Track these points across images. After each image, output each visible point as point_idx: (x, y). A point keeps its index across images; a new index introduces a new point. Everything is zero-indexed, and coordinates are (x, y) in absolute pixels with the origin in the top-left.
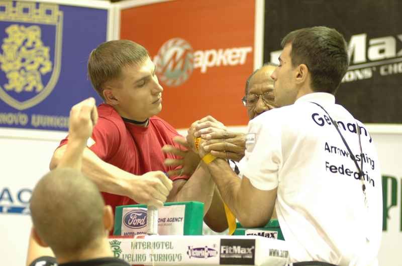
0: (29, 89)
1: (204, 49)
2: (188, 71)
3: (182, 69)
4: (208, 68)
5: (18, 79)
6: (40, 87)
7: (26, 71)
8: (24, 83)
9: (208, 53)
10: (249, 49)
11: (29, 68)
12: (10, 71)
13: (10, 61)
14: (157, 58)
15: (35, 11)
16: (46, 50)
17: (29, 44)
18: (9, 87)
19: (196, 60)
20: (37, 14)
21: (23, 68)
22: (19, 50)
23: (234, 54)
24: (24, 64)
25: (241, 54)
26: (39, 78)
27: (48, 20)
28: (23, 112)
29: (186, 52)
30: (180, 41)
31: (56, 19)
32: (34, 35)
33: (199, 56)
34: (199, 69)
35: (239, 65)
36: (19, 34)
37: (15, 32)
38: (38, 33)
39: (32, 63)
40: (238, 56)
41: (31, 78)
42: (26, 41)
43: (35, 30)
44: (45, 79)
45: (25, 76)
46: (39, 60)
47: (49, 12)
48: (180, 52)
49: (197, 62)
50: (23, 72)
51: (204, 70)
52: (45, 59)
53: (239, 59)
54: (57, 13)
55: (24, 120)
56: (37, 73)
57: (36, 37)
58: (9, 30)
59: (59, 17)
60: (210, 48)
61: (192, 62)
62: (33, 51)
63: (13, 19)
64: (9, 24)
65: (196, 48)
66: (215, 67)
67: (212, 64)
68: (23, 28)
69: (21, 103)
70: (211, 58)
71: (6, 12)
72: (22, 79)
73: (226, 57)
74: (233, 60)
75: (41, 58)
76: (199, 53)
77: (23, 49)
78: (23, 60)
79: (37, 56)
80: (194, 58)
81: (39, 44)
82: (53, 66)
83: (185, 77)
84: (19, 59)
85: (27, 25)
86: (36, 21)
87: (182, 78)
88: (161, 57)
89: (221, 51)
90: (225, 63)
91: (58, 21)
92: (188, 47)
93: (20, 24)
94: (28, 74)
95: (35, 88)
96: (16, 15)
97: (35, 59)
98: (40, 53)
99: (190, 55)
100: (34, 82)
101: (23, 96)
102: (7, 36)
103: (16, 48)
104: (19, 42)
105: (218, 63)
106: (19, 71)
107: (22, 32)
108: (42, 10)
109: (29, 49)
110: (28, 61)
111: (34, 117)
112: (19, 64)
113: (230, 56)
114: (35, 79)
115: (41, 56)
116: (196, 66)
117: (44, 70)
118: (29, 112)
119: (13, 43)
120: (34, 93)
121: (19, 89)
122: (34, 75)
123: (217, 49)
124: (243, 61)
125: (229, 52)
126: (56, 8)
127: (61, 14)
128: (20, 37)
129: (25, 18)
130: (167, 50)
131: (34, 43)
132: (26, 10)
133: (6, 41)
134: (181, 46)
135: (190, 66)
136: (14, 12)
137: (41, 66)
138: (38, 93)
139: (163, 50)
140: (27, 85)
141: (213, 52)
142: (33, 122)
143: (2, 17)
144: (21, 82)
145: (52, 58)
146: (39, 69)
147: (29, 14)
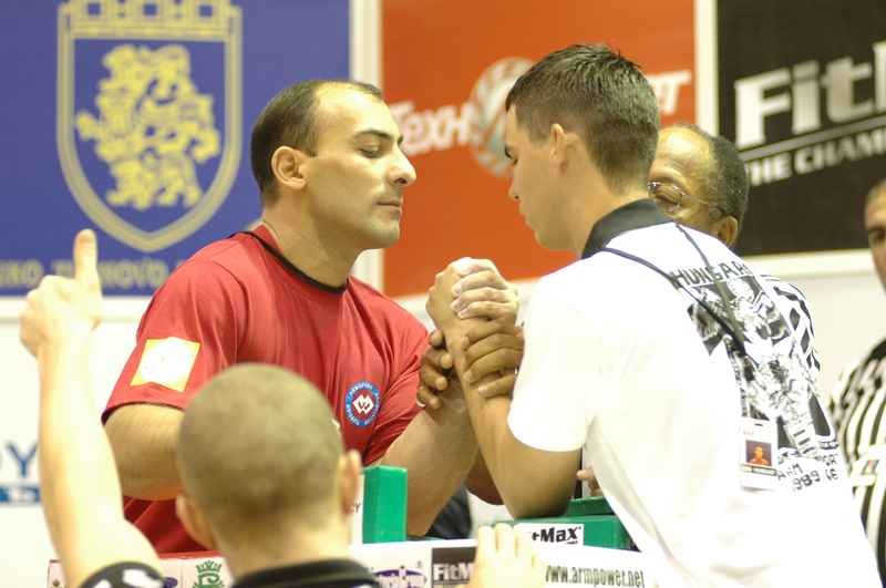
0: (168, 199)
5: (140, 177)
6: (193, 194)
7: (157, 157)
8: (155, 187)
10: (683, 77)
11: (165, 148)
12: (120, 159)
13: (118, 136)
14: (468, 111)
15: (172, 9)
16: (204, 104)
17: (162, 92)
18: (117, 198)
20: (178, 17)
21: (151, 150)
22: (138, 106)
24: (150, 141)
25: (667, 88)
26: (189, 171)
27: (206, 31)
28: (156, 256)
30: (522, 66)
31: (224, 27)
32: (172, 68)
36: (137, 67)
37: (127, 64)
38: (183, 63)
39: (172, 136)
41: (170, 173)
42: (153, 84)
43: (175, 57)
44: (205, 173)
45: (156, 170)
46: (188, 129)
47: (206, 11)
50: (150, 160)
52: (202, 126)
53: (662, 101)
54: (226, 12)
56: (186, 161)
57: (178, 72)
58: (114, 60)
59: (230, 21)
62: (173, 109)
63: (121, 34)
64: (108, 45)
68: (145, 53)
69: (150, 235)
71: (102, 17)
72: (149, 177)
75: (192, 124)
77: (149, 105)
78: (150, 131)
79: (182, 119)
81: (186, 88)
82: (222, 142)
84: (141, 129)
85: (155, 45)
86: (177, 35)
88: (480, 107)
91: (230, 30)
93: (137, 43)
94: (163, 163)
95: (181, 198)
96: (128, 22)
97: (179, 127)
98: (190, 113)
100: (178, 182)
101: (153, 217)
102: (106, 74)
103: (129, 102)
104: (138, 87)
106: (141, 158)
107: (144, 61)
108: (189, 7)
109: (162, 102)
110: (162, 133)
112: (139, 142)
114: (182, 177)
115: (191, 118)
117: (202, 153)
119: (123, 91)
120: (179, 210)
121: (143, 202)
122: (178, 165)
124: (670, 106)
127: (235, 13)
128: (139, 76)
129: (150, 30)
130: (491, 87)
131: (174, 88)
132: (150, 10)
133: (106, 86)
136: (122, 15)
137: (194, 143)
138: (191, 208)
139: (481, 88)
140: (162, 191)
143: (93, 29)
144: (146, 186)
145: (219, 123)
146: (188, 151)
147: (158, 17)
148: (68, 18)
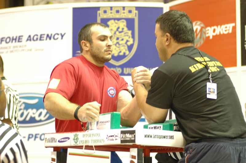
0: (122, 54)
1: (211, 26)
2: (203, 39)
3: (200, 37)
4: (213, 36)
5: (115, 49)
6: (127, 53)
8: (119, 51)
9: (213, 28)
10: (233, 25)
11: (121, 42)
15: (123, 11)
16: (130, 32)
17: (120, 30)
19: (207, 32)
20: (124, 13)
21: (118, 43)
22: (115, 33)
23: (226, 27)
24: (118, 41)
25: (230, 27)
26: (126, 48)
27: (130, 16)
28: (119, 66)
29: (202, 28)
30: (199, 23)
31: (134, 15)
32: (122, 25)
33: (208, 30)
34: (209, 37)
35: (228, 34)
36: (115, 24)
37: (112, 24)
38: (125, 23)
39: (122, 40)
40: (228, 29)
41: (122, 48)
42: (118, 28)
43: (123, 22)
44: (130, 48)
45: (119, 47)
46: (127, 38)
47: (130, 12)
48: (199, 28)
49: (208, 33)
50: (117, 45)
51: (211, 38)
52: (129, 38)
53: (229, 30)
54: (135, 12)
55: (119, 71)
56: (126, 45)
57: (124, 25)
60: (213, 26)
61: (205, 33)
62: (123, 33)
63: (111, 17)
64: (109, 20)
65: (207, 26)
66: (216, 35)
67: (214, 34)
68: (116, 21)
69: (117, 62)
70: (214, 31)
71: (107, 13)
72: (117, 49)
73: (222, 30)
74: (226, 31)
75: (127, 37)
76: (208, 28)
77: (117, 33)
78: (118, 39)
79: (125, 36)
80: (206, 31)
81: (126, 29)
82: (134, 41)
83: (202, 42)
84: (116, 38)
85: (118, 19)
86: (124, 17)
87: (201, 43)
89: (219, 26)
90: (222, 33)
91: (136, 16)
92: (202, 25)
93: (115, 19)
94: (121, 46)
95: (124, 53)
96: (113, 14)
97: (124, 38)
98: (127, 34)
99: (204, 30)
100: (124, 50)
101: (118, 58)
103: (113, 32)
104: (115, 29)
105: (218, 34)
106: (116, 45)
107: (116, 23)
108: (126, 11)
109: (120, 32)
110: (120, 39)
111: (125, 69)
112: (115, 41)
113: (224, 29)
114: (125, 48)
115: (127, 36)
116: (207, 35)
117: (129, 44)
118: (122, 67)
119: (112, 30)
120: (124, 56)
121: (116, 55)
122: (124, 46)
123: (217, 26)
124: (230, 31)
125: (223, 27)
126: (134, 9)
127: (137, 12)
128: (115, 26)
131: (123, 29)
132: (118, 12)
134: (199, 25)
135: (204, 36)
136: (111, 13)
137: (127, 41)
138: (127, 56)
140: (120, 52)
141: (215, 27)
142: (125, 72)
143: (105, 16)
144: (117, 51)
145: (133, 37)
146: (126, 43)
147: (120, 13)
148: (99, 14)
